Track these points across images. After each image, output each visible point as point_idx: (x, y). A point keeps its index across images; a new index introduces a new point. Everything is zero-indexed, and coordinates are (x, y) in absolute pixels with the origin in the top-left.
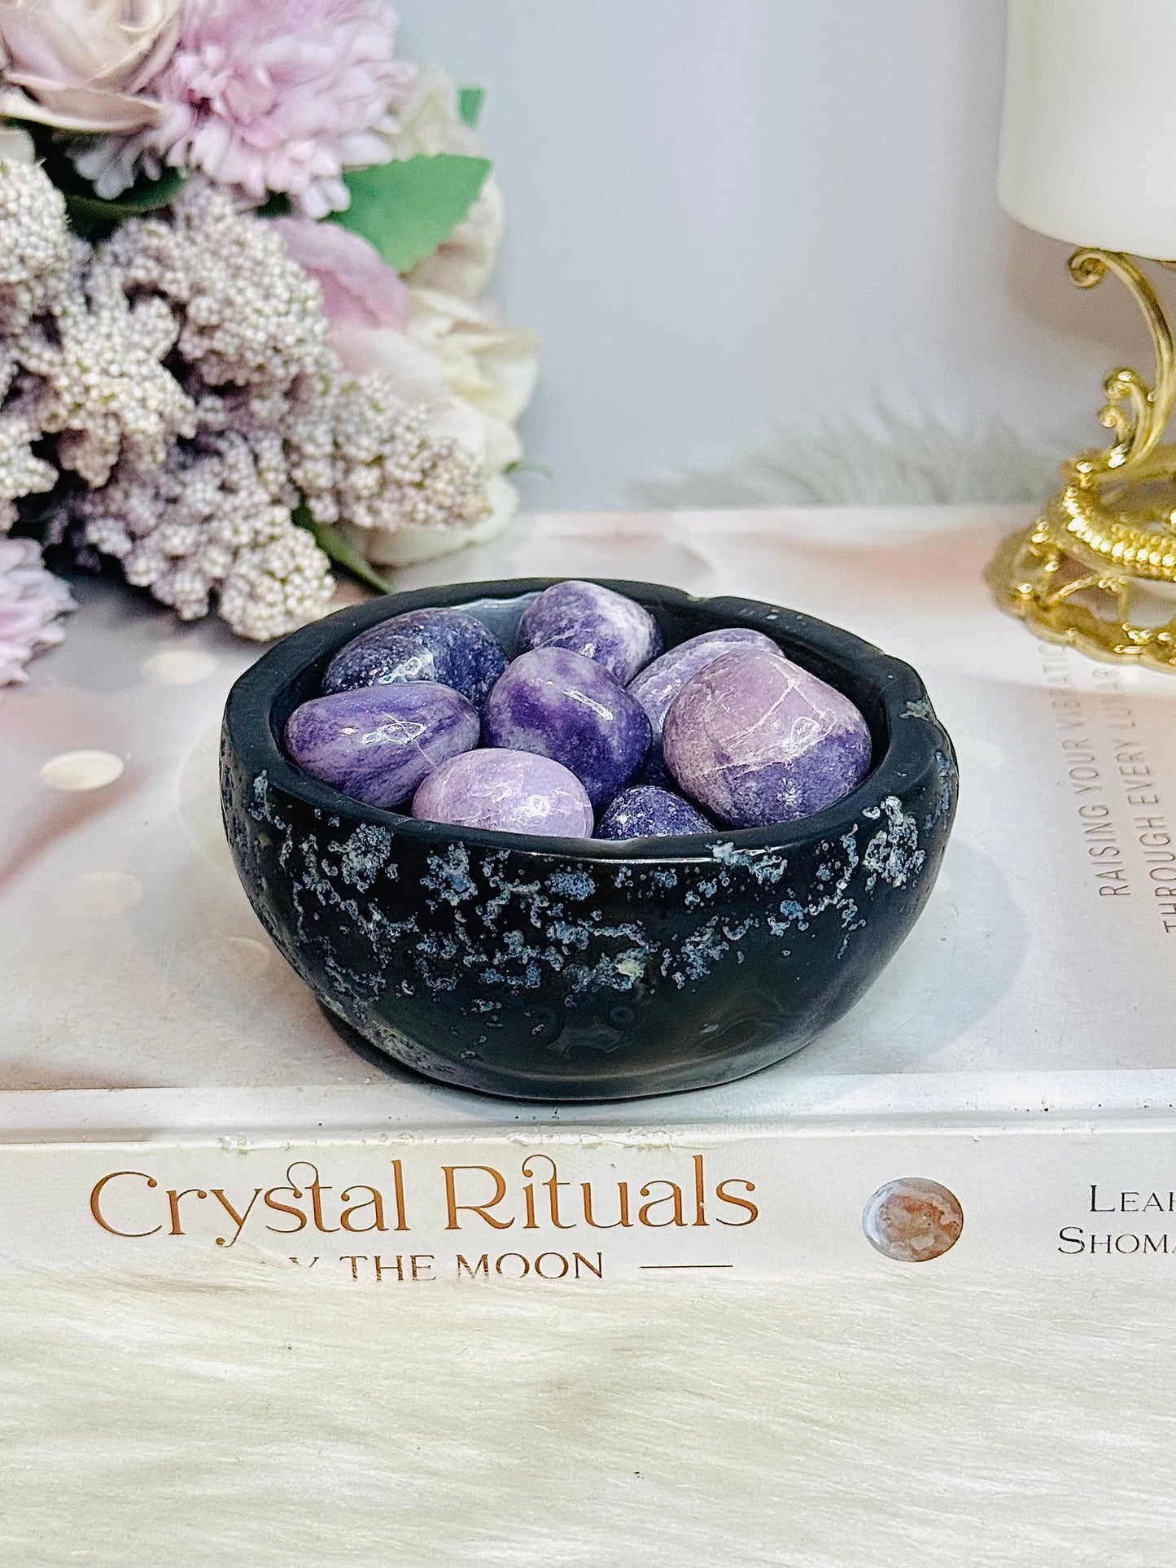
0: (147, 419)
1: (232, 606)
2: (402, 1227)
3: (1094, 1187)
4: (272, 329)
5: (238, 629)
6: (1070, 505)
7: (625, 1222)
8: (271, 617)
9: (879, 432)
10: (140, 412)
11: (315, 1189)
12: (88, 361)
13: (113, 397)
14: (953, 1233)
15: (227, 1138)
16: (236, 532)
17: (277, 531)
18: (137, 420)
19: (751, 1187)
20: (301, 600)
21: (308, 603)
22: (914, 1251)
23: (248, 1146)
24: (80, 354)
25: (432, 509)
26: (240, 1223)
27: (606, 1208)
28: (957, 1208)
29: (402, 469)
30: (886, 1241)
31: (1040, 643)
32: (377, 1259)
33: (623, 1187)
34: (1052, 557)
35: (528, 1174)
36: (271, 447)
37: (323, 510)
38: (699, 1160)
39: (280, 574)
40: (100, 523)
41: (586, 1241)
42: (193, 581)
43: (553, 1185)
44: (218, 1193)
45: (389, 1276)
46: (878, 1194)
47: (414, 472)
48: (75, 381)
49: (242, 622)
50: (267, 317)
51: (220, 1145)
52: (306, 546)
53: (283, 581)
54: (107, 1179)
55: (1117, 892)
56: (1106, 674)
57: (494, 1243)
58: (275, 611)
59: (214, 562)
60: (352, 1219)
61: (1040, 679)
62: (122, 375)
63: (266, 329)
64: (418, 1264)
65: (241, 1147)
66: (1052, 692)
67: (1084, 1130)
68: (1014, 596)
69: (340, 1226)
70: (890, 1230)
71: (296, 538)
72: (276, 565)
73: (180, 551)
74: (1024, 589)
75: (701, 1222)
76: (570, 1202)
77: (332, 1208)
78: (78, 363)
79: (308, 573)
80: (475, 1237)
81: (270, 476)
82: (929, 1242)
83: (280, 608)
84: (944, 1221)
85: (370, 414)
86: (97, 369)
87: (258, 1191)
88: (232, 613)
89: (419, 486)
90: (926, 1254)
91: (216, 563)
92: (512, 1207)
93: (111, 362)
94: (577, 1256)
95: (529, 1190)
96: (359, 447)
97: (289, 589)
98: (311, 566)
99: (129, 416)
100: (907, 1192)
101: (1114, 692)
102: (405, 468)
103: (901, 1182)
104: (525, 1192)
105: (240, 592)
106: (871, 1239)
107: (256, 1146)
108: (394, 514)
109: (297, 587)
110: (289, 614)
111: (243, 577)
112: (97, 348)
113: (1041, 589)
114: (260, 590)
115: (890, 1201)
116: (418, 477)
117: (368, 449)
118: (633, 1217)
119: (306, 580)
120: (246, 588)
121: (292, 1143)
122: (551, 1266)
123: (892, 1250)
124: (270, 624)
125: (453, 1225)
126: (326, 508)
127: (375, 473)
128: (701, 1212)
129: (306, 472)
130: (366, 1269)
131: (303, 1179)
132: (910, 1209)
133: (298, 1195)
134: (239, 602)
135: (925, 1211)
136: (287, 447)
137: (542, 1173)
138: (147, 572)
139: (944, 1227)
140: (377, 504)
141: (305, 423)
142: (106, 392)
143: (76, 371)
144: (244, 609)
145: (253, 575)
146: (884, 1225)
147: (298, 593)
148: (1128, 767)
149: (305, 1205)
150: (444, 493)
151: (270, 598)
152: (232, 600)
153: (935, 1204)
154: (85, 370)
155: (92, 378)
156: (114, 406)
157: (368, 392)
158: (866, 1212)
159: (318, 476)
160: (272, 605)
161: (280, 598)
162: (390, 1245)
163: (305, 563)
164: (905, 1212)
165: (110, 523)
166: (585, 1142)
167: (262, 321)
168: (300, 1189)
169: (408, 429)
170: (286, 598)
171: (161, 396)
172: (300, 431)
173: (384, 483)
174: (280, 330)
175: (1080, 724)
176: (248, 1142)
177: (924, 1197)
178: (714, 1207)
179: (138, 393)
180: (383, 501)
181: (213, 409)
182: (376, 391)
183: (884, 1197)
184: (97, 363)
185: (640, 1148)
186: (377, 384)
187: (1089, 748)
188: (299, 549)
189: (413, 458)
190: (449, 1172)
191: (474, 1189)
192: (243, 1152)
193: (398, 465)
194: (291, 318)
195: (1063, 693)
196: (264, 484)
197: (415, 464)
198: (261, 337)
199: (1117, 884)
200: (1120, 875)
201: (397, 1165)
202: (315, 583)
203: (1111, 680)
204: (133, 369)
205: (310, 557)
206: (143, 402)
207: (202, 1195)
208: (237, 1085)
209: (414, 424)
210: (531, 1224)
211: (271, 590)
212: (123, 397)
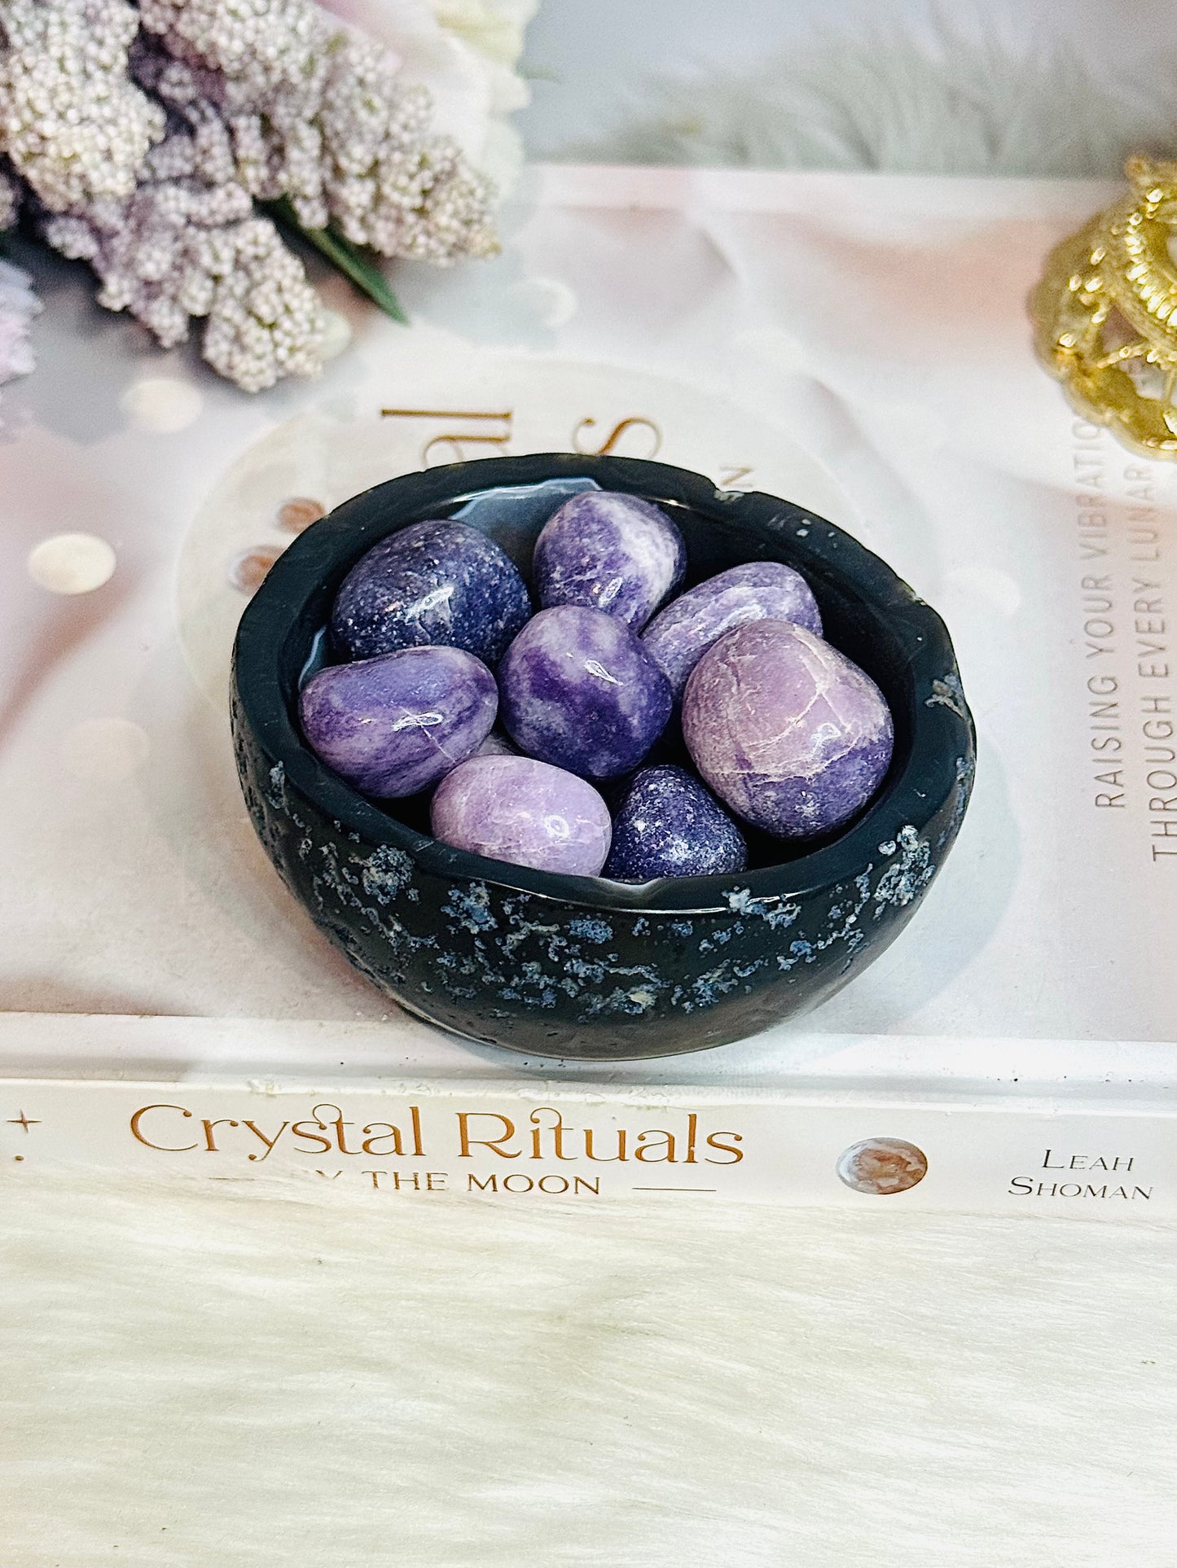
0: (114, 176)
1: (216, 348)
2: (418, 1153)
3: (1048, 1151)
4: (250, 36)
5: (224, 372)
6: (1134, 244)
7: (622, 1158)
8: (261, 372)
9: (931, 49)
10: (105, 167)
11: (339, 1124)
12: (42, 105)
13: (75, 157)
14: (917, 1177)
15: (256, 1082)
16: (216, 258)
17: (261, 251)
18: (103, 179)
19: (738, 1138)
20: (292, 350)
21: (300, 357)
22: (880, 1187)
23: (276, 1091)
24: (31, 94)
25: (433, 244)
26: (271, 1145)
27: (606, 1146)
28: (923, 1160)
29: (403, 193)
30: (856, 1180)
31: (1077, 419)
32: (396, 1175)
33: (622, 1134)
34: (1103, 309)
35: (536, 1121)
36: (249, 128)
37: (312, 217)
38: (693, 1118)
39: (269, 320)
40: (61, 222)
41: (588, 1170)
42: (172, 313)
43: (558, 1130)
44: (249, 1124)
45: (407, 1187)
46: (854, 1148)
47: (413, 197)
48: (27, 128)
49: (230, 367)
50: (243, 21)
51: (250, 1089)
52: (295, 279)
53: (272, 326)
54: (145, 1109)
55: (1114, 802)
56: (1139, 473)
57: (502, 1168)
58: (263, 364)
59: (193, 299)
60: (372, 1146)
61: (1068, 478)
62: (82, 120)
63: (243, 38)
64: (432, 1179)
65: (270, 1092)
66: (1079, 499)
67: (1047, 1109)
68: (1055, 349)
69: (362, 1150)
70: (861, 1174)
71: (283, 267)
72: (264, 311)
73: (155, 277)
74: (1067, 341)
75: (691, 1159)
76: (573, 1143)
77: (354, 1139)
78: (29, 104)
79: (299, 316)
80: (484, 1163)
81: (250, 173)
82: (895, 1182)
83: (270, 358)
84: (910, 1168)
85: (363, 114)
86: (53, 115)
87: (286, 1124)
88: (218, 357)
89: (421, 212)
90: (890, 1189)
91: (197, 297)
92: (521, 1142)
93: (69, 106)
94: (577, 1179)
95: (536, 1133)
96: (351, 160)
97: (278, 335)
98: (301, 309)
99: (94, 176)
100: (880, 1147)
101: (1145, 503)
102: (404, 191)
103: (876, 1140)
104: (532, 1134)
105: (225, 337)
106: (842, 1178)
107: (283, 1091)
108: (391, 235)
109: (287, 334)
110: (280, 364)
111: (228, 320)
112: (50, 83)
113: (1086, 347)
114: (248, 340)
115: (864, 1153)
116: (418, 202)
117: (360, 162)
118: (630, 1153)
119: (297, 324)
120: (231, 332)
121: (317, 1089)
122: (553, 1185)
123: (860, 1186)
124: (261, 378)
125: (465, 1154)
126: (314, 213)
127: (370, 186)
128: (691, 1154)
129: (291, 176)
130: (386, 1182)
131: (328, 1116)
132: (879, 1160)
133: (322, 1128)
134: (224, 347)
135: (893, 1161)
136: (267, 127)
137: (548, 1121)
138: (121, 293)
139: (909, 1173)
140: (372, 218)
141: (287, 105)
142: (67, 154)
143: (27, 116)
144: (230, 354)
145: (238, 317)
146: (855, 1169)
147: (288, 342)
148: (1144, 618)
149: (331, 1134)
150: (448, 229)
151: (259, 349)
152: (217, 343)
153: (904, 1156)
154: (39, 116)
155: (48, 127)
156: (77, 168)
157: (359, 71)
158: (841, 1159)
159: (304, 182)
160: (259, 358)
161: (270, 347)
162: (408, 1165)
163: (295, 304)
164: (875, 1161)
165: (73, 223)
166: (589, 1101)
167: (237, 26)
168: (325, 1123)
169: (405, 127)
170: (276, 345)
171: (128, 148)
172: (282, 115)
173: (378, 198)
174: (259, 37)
175: (1103, 552)
176: (276, 1087)
177: (894, 1151)
178: (702, 1149)
179: (101, 141)
180: (379, 217)
181: (180, 84)
182: (367, 70)
183: (858, 1151)
184: (53, 107)
185: (639, 1108)
186: (369, 61)
187: (1107, 588)
188: (287, 283)
189: (412, 177)
190: (463, 1118)
191: (483, 1129)
192: (272, 1096)
193: (395, 187)
194: (271, 18)
195: (1092, 501)
196: (243, 183)
197: (415, 187)
198: (237, 46)
199: (1114, 791)
200: (1119, 779)
201: (415, 1111)
202: (306, 327)
203: (1143, 484)
204: (93, 111)
205: (297, 296)
206: (108, 155)
207: (234, 1124)
208: (262, 1016)
209: (413, 123)
210: (537, 1156)
211: (259, 340)
212: (85, 158)
